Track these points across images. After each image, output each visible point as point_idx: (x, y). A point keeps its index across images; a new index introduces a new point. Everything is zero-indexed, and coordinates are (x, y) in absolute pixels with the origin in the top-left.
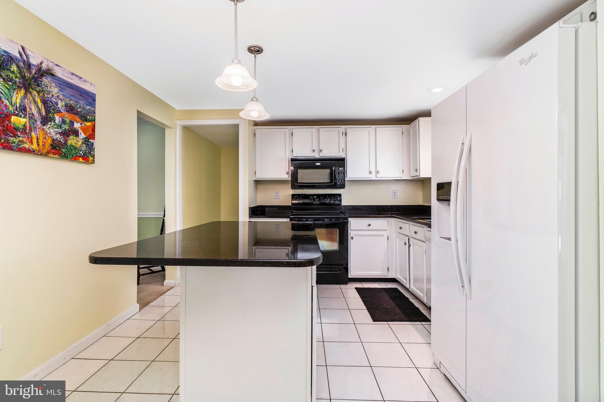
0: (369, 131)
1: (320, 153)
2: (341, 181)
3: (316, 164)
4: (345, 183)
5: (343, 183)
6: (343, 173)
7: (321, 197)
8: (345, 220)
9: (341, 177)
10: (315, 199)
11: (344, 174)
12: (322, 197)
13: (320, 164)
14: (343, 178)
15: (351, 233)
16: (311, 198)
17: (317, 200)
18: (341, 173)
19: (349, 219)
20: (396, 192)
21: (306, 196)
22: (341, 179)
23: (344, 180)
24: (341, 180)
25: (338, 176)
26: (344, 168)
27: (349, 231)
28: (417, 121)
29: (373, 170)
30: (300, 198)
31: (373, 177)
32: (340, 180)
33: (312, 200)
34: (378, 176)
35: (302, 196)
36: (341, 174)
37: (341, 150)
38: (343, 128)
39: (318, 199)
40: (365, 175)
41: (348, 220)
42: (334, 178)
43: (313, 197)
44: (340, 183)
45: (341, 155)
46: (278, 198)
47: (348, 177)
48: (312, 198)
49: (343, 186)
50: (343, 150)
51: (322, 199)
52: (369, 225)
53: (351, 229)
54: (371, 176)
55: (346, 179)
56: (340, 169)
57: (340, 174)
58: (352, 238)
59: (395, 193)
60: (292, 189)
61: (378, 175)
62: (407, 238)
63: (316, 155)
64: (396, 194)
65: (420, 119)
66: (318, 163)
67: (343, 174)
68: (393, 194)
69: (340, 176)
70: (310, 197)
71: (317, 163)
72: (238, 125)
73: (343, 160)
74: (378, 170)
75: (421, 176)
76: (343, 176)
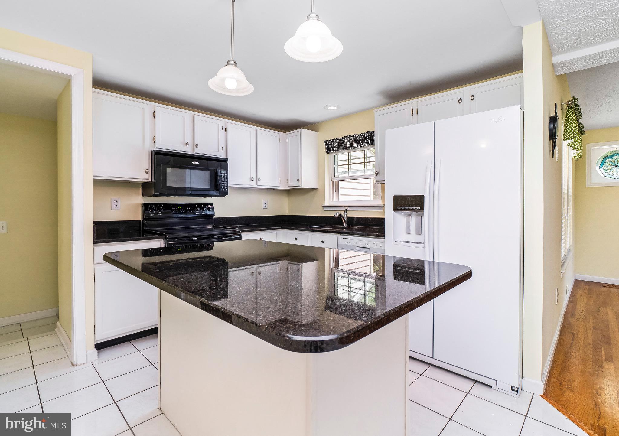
0: (250, 132)
1: (196, 148)
2: (224, 188)
4: (228, 190)
5: (225, 190)
7: (189, 208)
8: (238, 235)
9: (224, 183)
10: (180, 210)
12: (190, 208)
14: (226, 184)
16: (174, 209)
17: (184, 212)
18: (224, 177)
19: (242, 234)
21: (167, 206)
22: (224, 184)
23: (227, 186)
24: (224, 186)
25: (220, 181)
26: (227, 172)
28: (299, 131)
29: (254, 175)
31: (254, 184)
32: (222, 186)
33: (176, 211)
34: (258, 184)
35: (161, 206)
36: (224, 179)
37: (221, 149)
38: (222, 121)
39: (185, 210)
40: (247, 182)
43: (178, 208)
44: (223, 189)
45: (222, 155)
46: (116, 209)
47: (231, 183)
48: (176, 209)
49: (226, 194)
50: (223, 149)
51: (191, 211)
54: (252, 183)
55: (229, 185)
56: (223, 172)
57: (222, 179)
63: (190, 151)
64: (266, 204)
65: (303, 130)
66: (195, 162)
67: (225, 179)
70: (172, 206)
71: (193, 161)
72: (71, 76)
73: (225, 161)
74: (258, 177)
75: (303, 187)
76: (225, 181)
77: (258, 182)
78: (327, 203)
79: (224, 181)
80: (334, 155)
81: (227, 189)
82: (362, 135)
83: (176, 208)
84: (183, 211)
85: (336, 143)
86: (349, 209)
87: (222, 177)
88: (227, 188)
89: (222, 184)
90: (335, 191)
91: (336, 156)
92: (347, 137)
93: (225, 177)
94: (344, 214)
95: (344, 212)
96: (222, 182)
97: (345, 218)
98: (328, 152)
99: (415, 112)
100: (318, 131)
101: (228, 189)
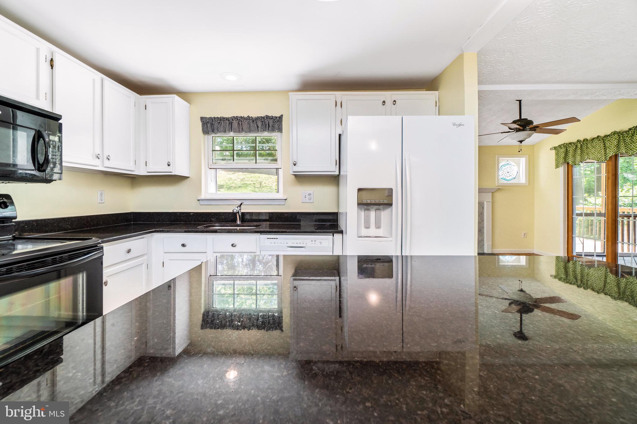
0: (94, 79)
5: (58, 169)
6: (59, 148)
9: (54, 157)
14: (58, 159)
18: (54, 147)
22: (54, 160)
23: (60, 164)
24: (54, 164)
26: (59, 138)
29: (100, 151)
32: (51, 162)
34: (105, 165)
37: (42, 95)
38: (45, 46)
44: (52, 170)
45: (43, 106)
50: (46, 96)
54: (96, 162)
56: (52, 138)
57: (51, 150)
58: (106, 283)
67: (56, 151)
75: (176, 174)
76: (56, 154)
77: (106, 161)
80: (213, 137)
82: (257, 118)
92: (236, 118)
93: (57, 146)
95: (238, 207)
98: (205, 132)
99: (339, 104)
100: (190, 103)
101: (61, 169)
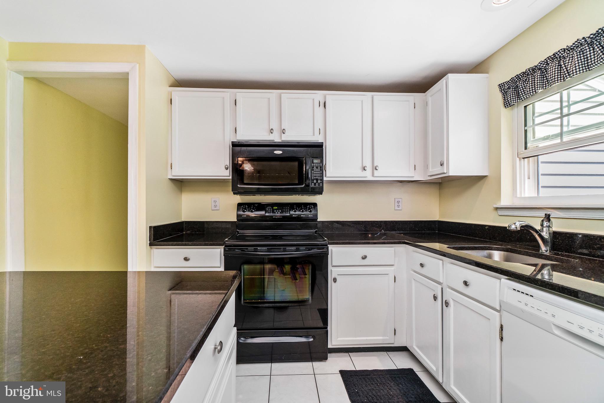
0: (362, 101)
1: (282, 134)
2: (317, 182)
3: (275, 152)
4: (323, 185)
5: (319, 184)
6: (321, 167)
7: (285, 209)
8: (323, 248)
9: (317, 175)
10: (275, 211)
11: (321, 170)
12: (287, 209)
13: (281, 152)
14: (320, 176)
15: (333, 272)
16: (268, 210)
18: (317, 168)
19: (331, 247)
20: (400, 200)
21: (260, 207)
22: (317, 178)
23: (322, 180)
24: (317, 180)
25: (312, 172)
26: (321, 160)
27: (330, 268)
28: (443, 81)
29: (368, 164)
30: (250, 209)
31: (368, 176)
32: (314, 179)
33: (270, 212)
34: (375, 175)
35: (254, 206)
36: (317, 170)
37: (317, 131)
38: (319, 95)
40: (355, 174)
41: (328, 248)
42: (305, 177)
43: (273, 208)
44: (315, 184)
45: (317, 138)
46: (215, 209)
47: (327, 175)
48: (270, 210)
49: (319, 191)
50: (320, 131)
52: (364, 258)
53: (334, 264)
54: (364, 174)
55: (325, 179)
56: (315, 161)
57: (315, 170)
58: (335, 280)
59: (398, 202)
60: (234, 194)
61: (376, 173)
62: (440, 287)
63: (276, 138)
64: (400, 204)
65: (450, 75)
66: (278, 151)
67: (319, 170)
68: (396, 204)
69: (315, 173)
70: (267, 207)
71: (276, 150)
72: (128, 73)
73: (319, 146)
74: (375, 165)
75: (451, 174)
76: (319, 172)
77: (375, 171)
78: (505, 202)
79: (317, 172)
80: (525, 107)
81: (321, 184)
83: (270, 208)
84: (279, 212)
85: (526, 80)
86: (554, 214)
87: (315, 167)
88: (321, 182)
89: (315, 177)
90: (529, 178)
91: (530, 108)
93: (319, 167)
94: (542, 225)
95: (543, 221)
96: (315, 175)
97: (545, 234)
98: (507, 104)
100: (487, 73)
101: (323, 183)
